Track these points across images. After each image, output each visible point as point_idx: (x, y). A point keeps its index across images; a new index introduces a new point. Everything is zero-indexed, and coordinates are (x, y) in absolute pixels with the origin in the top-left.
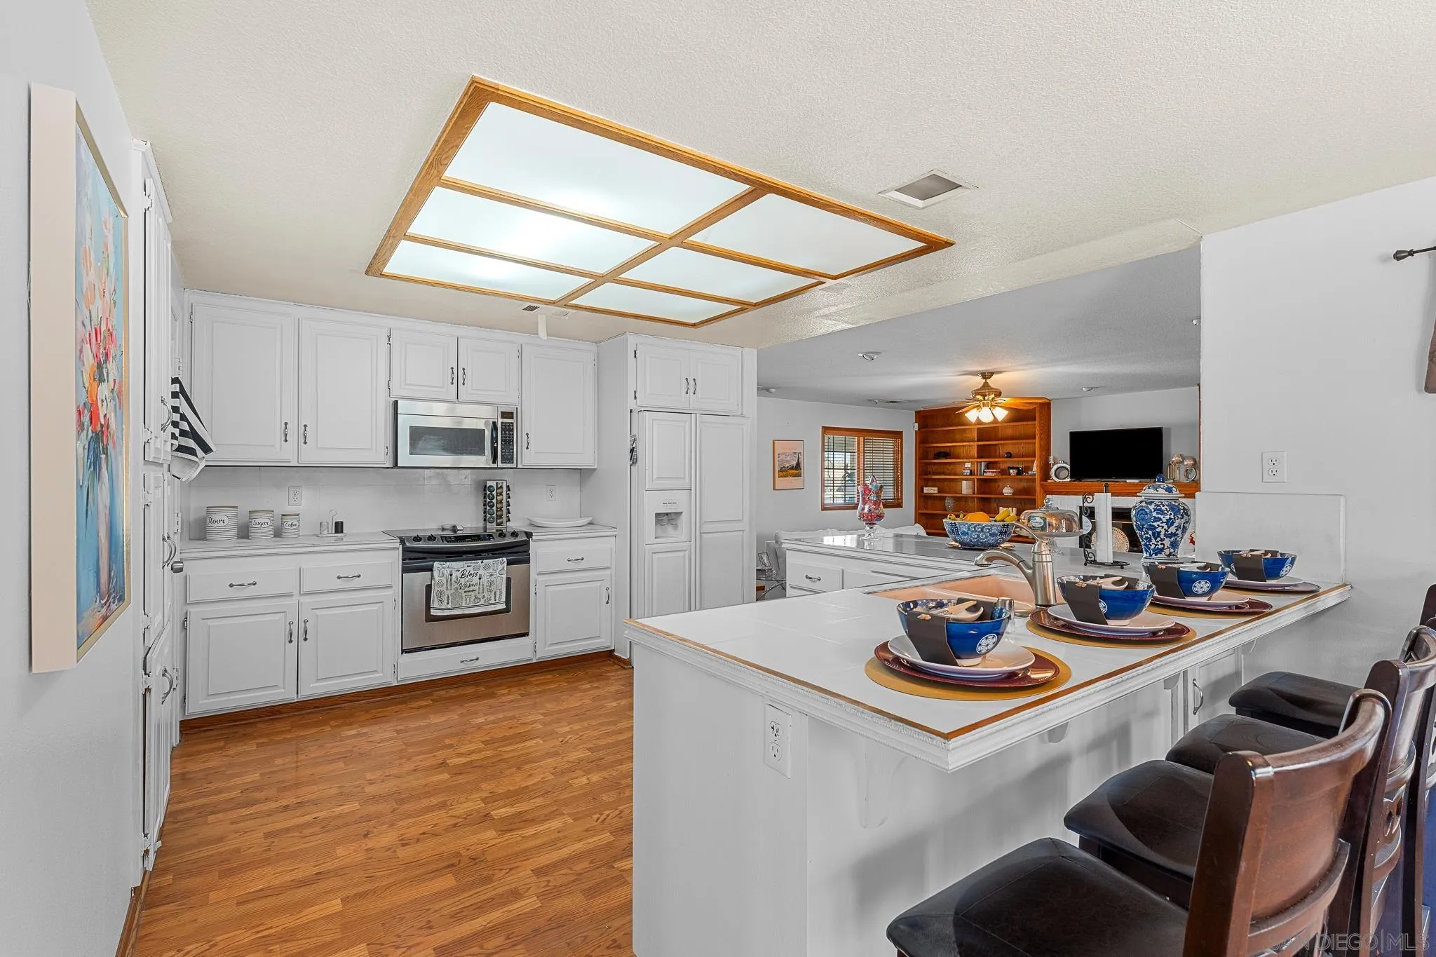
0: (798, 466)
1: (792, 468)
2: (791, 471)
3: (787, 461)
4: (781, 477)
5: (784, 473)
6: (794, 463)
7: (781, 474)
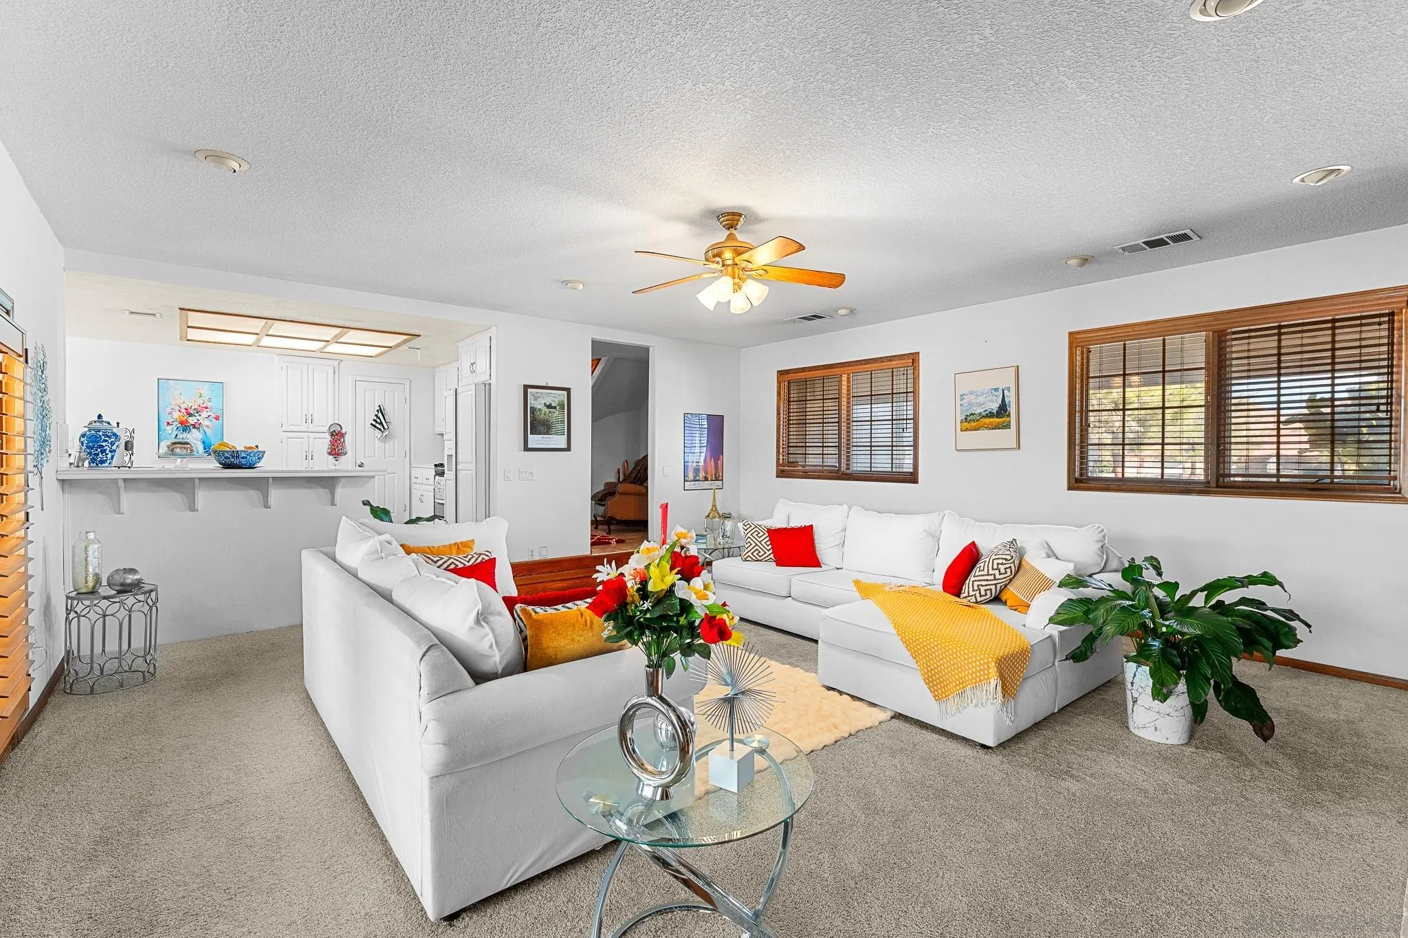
0: (1003, 410)
1: (990, 415)
2: (987, 420)
3: (980, 405)
4: (967, 430)
5: (973, 424)
6: (994, 406)
7: (966, 424)
